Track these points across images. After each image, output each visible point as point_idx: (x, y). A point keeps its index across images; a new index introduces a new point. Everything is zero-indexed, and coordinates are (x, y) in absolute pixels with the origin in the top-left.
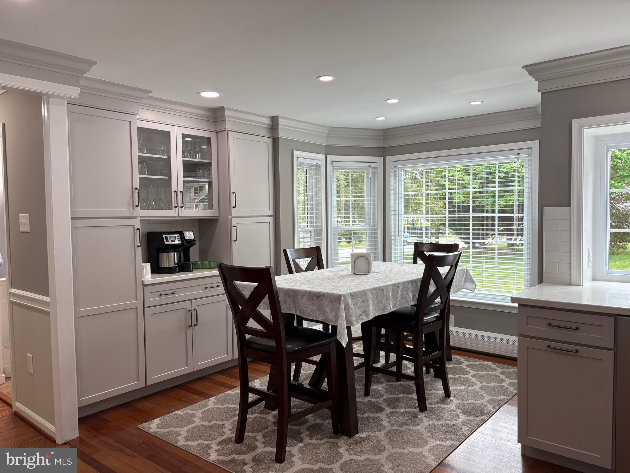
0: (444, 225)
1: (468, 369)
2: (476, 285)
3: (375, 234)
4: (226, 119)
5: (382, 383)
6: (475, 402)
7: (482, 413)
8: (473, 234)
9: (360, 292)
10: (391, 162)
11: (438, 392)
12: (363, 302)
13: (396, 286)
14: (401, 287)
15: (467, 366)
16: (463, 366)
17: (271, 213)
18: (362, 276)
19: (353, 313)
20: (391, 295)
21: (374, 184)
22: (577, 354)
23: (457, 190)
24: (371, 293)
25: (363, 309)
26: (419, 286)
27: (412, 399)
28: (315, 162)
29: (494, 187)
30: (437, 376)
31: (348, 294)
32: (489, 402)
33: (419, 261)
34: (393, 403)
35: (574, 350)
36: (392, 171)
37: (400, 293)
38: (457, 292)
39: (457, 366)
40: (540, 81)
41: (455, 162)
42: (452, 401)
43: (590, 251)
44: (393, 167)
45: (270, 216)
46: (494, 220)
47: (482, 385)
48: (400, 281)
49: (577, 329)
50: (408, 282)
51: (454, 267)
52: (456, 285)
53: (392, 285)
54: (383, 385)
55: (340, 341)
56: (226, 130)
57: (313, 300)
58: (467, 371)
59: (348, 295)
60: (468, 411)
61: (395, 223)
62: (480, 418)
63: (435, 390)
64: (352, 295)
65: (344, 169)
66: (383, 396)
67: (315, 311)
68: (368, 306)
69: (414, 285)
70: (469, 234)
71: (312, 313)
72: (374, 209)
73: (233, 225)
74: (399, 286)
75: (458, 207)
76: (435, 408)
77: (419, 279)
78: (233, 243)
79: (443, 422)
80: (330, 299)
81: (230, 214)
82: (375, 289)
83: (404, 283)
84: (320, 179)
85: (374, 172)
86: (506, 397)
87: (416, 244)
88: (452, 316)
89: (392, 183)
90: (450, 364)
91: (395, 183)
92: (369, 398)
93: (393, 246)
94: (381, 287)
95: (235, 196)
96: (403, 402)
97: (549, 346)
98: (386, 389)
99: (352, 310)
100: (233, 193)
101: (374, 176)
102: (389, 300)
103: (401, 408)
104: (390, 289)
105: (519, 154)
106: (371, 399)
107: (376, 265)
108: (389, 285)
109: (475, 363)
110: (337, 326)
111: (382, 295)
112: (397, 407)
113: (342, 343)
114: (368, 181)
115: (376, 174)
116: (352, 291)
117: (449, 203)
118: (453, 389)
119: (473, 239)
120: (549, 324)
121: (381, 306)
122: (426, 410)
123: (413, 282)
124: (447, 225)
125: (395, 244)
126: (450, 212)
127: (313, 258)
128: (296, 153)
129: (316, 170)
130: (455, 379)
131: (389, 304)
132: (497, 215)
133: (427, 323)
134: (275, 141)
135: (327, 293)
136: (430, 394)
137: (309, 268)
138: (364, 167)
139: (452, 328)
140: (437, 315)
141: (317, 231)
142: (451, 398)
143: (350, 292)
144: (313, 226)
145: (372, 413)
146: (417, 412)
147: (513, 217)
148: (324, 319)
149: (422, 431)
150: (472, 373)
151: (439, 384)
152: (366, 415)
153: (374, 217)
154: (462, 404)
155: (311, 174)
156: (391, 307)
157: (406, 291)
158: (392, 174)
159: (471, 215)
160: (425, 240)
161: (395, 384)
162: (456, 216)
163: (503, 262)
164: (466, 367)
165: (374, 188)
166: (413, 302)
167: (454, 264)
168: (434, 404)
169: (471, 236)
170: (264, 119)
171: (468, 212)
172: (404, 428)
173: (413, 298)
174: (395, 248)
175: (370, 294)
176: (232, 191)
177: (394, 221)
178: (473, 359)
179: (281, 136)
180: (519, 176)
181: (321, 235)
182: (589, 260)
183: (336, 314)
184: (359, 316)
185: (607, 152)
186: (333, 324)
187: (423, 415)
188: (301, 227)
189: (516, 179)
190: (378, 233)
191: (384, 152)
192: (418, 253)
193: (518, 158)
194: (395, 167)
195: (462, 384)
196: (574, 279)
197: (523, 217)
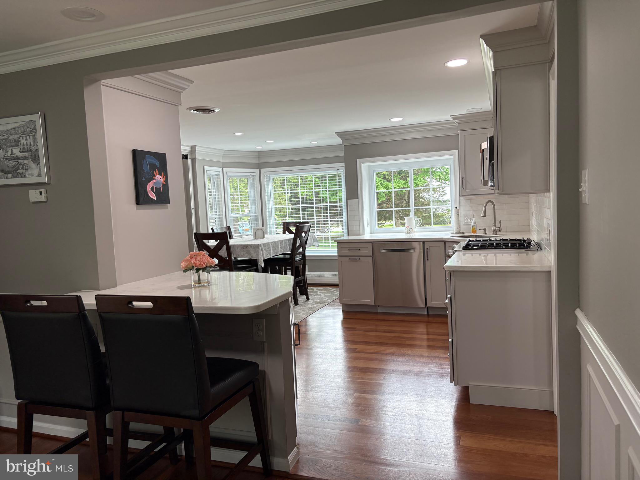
0: (299, 211)
3: (256, 218)
6: (322, 300)
8: (316, 216)
9: (266, 243)
10: (264, 172)
11: (303, 299)
12: (268, 248)
16: (315, 290)
18: (261, 239)
20: (279, 246)
21: (254, 186)
22: (360, 260)
23: (305, 190)
24: (271, 244)
25: (268, 252)
28: (216, 173)
29: (326, 188)
33: (288, 233)
35: (358, 258)
36: (265, 178)
37: (283, 245)
38: (309, 249)
39: (312, 290)
40: (343, 140)
41: (304, 173)
43: (369, 220)
46: (327, 208)
47: (324, 295)
48: (283, 239)
49: (359, 250)
51: (308, 232)
52: (309, 243)
53: (280, 241)
57: (244, 248)
58: (317, 291)
60: (318, 303)
61: (269, 212)
62: (324, 304)
64: (263, 245)
65: (235, 177)
67: (245, 254)
68: (270, 251)
69: (290, 241)
70: (314, 216)
71: (243, 255)
75: (307, 200)
76: (303, 304)
77: (292, 239)
79: (307, 307)
80: (254, 246)
82: (273, 242)
83: (285, 240)
84: (219, 184)
85: (254, 179)
86: (336, 297)
87: (284, 223)
88: (307, 265)
90: (308, 290)
91: (267, 186)
93: (268, 226)
94: (275, 241)
97: (349, 259)
99: (264, 252)
101: (254, 181)
102: (279, 248)
104: (279, 243)
105: (338, 169)
107: (265, 236)
110: (258, 260)
114: (250, 185)
115: (255, 180)
116: (263, 243)
117: (302, 198)
118: (311, 298)
119: (316, 219)
120: (349, 250)
121: (276, 251)
123: (289, 240)
125: (270, 225)
128: (206, 167)
129: (217, 178)
130: (311, 294)
131: (279, 250)
132: (328, 204)
133: (296, 261)
134: (193, 161)
135: (252, 244)
136: (299, 300)
138: (248, 175)
139: (307, 273)
140: (300, 258)
142: (310, 300)
144: (217, 215)
147: (337, 205)
148: (250, 257)
149: (299, 310)
150: (319, 292)
151: (304, 297)
153: (255, 208)
154: (316, 301)
157: (286, 244)
158: (266, 180)
159: (314, 205)
160: (288, 221)
162: (306, 206)
165: (254, 189)
166: (289, 250)
167: (308, 230)
170: (187, 147)
171: (313, 203)
174: (270, 228)
177: (268, 210)
179: (197, 157)
180: (339, 179)
181: (222, 220)
182: (368, 224)
183: (257, 254)
184: (267, 255)
185: (374, 173)
186: (256, 259)
187: (297, 306)
188: (210, 215)
189: (338, 184)
190: (258, 218)
191: (259, 166)
192: (286, 228)
193: (338, 172)
194: (267, 175)
195: (315, 296)
196: (361, 232)
197: (342, 205)
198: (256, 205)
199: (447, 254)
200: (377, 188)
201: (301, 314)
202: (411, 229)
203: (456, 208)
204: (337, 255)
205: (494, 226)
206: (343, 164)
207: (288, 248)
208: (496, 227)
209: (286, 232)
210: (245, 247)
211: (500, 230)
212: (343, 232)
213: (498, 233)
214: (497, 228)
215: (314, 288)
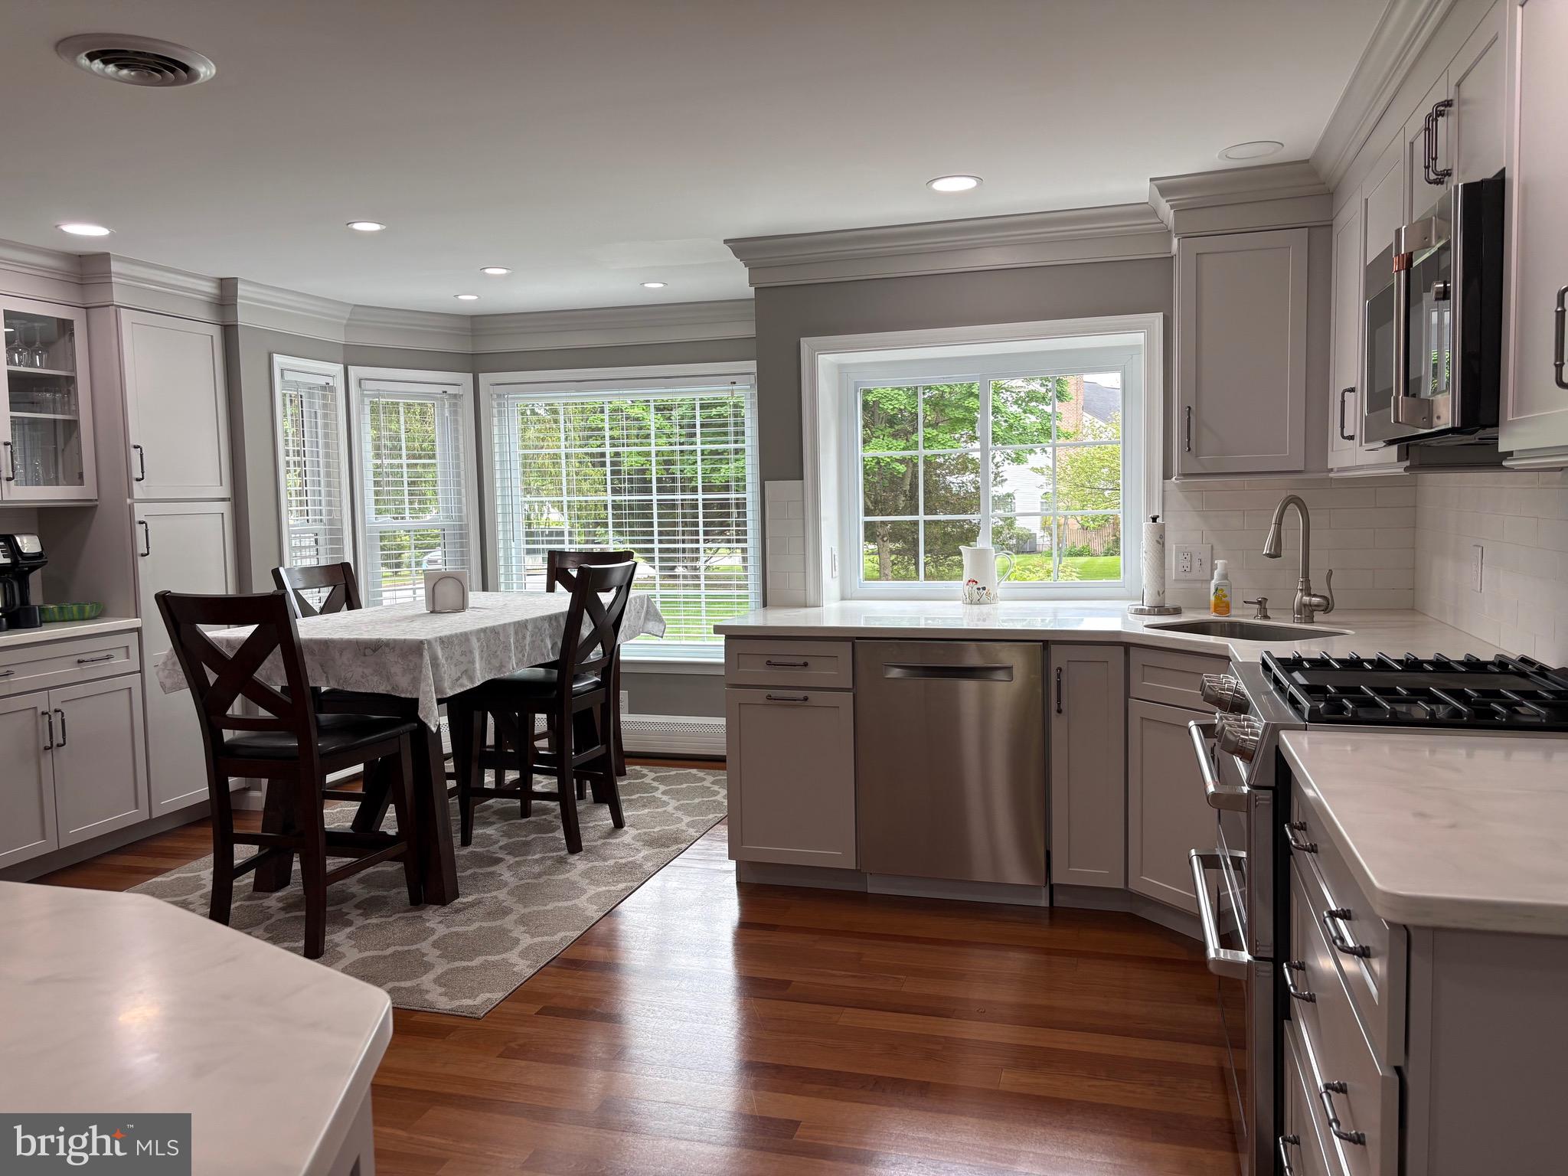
0: (606, 525)
1: (655, 784)
2: (665, 626)
3: (463, 536)
4: (114, 279)
5: (494, 823)
6: (667, 828)
7: (676, 841)
8: (661, 533)
9: (457, 636)
10: (491, 385)
11: (601, 823)
12: (463, 654)
13: (521, 626)
14: (530, 627)
15: (653, 780)
16: (647, 780)
17: (225, 491)
18: (449, 615)
19: (445, 673)
20: (512, 642)
21: (456, 430)
22: (807, 703)
23: (626, 448)
24: (478, 639)
25: (463, 668)
26: (563, 627)
27: (555, 839)
28: (322, 381)
29: (695, 443)
30: (599, 799)
31: (436, 639)
32: (690, 825)
33: (559, 587)
34: (519, 849)
35: (802, 697)
36: (495, 404)
37: (528, 639)
38: (631, 639)
39: (635, 781)
40: (753, 270)
41: (621, 392)
42: (626, 832)
43: (836, 552)
44: (495, 396)
45: (223, 500)
46: (696, 507)
47: (679, 803)
48: (527, 618)
49: (806, 664)
50: (543, 618)
51: (624, 589)
52: (629, 627)
53: (515, 623)
54: (495, 826)
55: (426, 721)
56: (112, 305)
57: (365, 655)
58: (653, 787)
59: (436, 641)
60: (653, 842)
61: (504, 514)
62: (675, 847)
63: (595, 821)
64: (443, 642)
65: (389, 396)
66: (499, 841)
67: (370, 677)
68: (473, 662)
69: (555, 624)
70: (652, 533)
71: (363, 681)
72: (459, 484)
73: (137, 519)
74: (526, 626)
75: (631, 481)
76: (595, 847)
77: (563, 613)
78: (141, 561)
79: (611, 862)
80: (402, 650)
81: (130, 495)
82: (484, 630)
83: (535, 620)
84: (333, 416)
85: (455, 405)
86: (717, 815)
87: (552, 554)
88: (624, 695)
89: (496, 431)
90: (622, 780)
91: (500, 430)
92: (470, 849)
93: (502, 562)
94: (494, 627)
95: (141, 455)
96: (537, 846)
97: (769, 697)
98: (503, 831)
99: (443, 669)
100: (136, 447)
101: (455, 413)
102: (510, 650)
103: (535, 854)
104: (512, 631)
105: (734, 383)
106: (475, 850)
107: (475, 597)
108: (510, 624)
109: (668, 774)
110: (417, 700)
111: (497, 642)
112: (527, 853)
113: (429, 724)
114: (443, 424)
115: (460, 410)
116: (442, 634)
117: (613, 473)
118: (629, 816)
119: (660, 542)
120: (769, 663)
121: (496, 663)
122: (581, 850)
123: (552, 619)
124: (610, 525)
125: (508, 558)
126: (615, 491)
127: (335, 586)
128: (278, 359)
129: (324, 397)
130: (630, 801)
131: (510, 658)
132: (700, 496)
133: (579, 693)
134: (229, 333)
135: (395, 641)
136: (587, 828)
137: (329, 607)
138: (435, 393)
139: (624, 717)
140: (596, 679)
141: (331, 532)
142: (625, 828)
143: (439, 635)
144: (321, 520)
145: (480, 867)
146: (565, 855)
147: (728, 499)
148: (389, 688)
149: (577, 878)
150: (662, 788)
151: (605, 812)
152: (469, 872)
153: (460, 502)
154: (645, 833)
155: (311, 405)
156: (513, 665)
157: (539, 634)
158: (495, 411)
159: (655, 497)
160: (567, 547)
161: (519, 821)
163: (716, 584)
164: (651, 782)
165: (457, 439)
166: (553, 655)
167: (625, 584)
168: (595, 841)
169: (656, 537)
170: (199, 282)
171: (649, 490)
172: (542, 880)
173: (552, 648)
174: (506, 566)
175: (476, 641)
176: (133, 441)
177: (503, 508)
178: (665, 768)
179: (243, 319)
180: (736, 424)
181: (340, 541)
182: (833, 567)
183: (414, 678)
184: (457, 680)
185: (856, 392)
186: (408, 696)
187: (576, 857)
188: (291, 520)
189: (731, 429)
190: (467, 534)
191: (475, 363)
192: (556, 571)
193: (732, 391)
194: (499, 396)
195: (644, 806)
196: (811, 598)
197: (745, 499)
198: (463, 491)
199: (1231, 737)
200: (865, 442)
201: (582, 902)
202: (984, 589)
203: (1154, 519)
204: (723, 661)
205: (1301, 590)
206: (751, 366)
207: (546, 647)
208: (1309, 595)
209: (557, 582)
210: (368, 652)
211: (1327, 607)
212: (745, 568)
213: (1318, 616)
214: (1315, 600)
215: (645, 771)
